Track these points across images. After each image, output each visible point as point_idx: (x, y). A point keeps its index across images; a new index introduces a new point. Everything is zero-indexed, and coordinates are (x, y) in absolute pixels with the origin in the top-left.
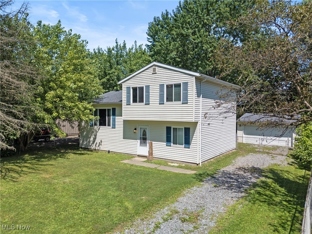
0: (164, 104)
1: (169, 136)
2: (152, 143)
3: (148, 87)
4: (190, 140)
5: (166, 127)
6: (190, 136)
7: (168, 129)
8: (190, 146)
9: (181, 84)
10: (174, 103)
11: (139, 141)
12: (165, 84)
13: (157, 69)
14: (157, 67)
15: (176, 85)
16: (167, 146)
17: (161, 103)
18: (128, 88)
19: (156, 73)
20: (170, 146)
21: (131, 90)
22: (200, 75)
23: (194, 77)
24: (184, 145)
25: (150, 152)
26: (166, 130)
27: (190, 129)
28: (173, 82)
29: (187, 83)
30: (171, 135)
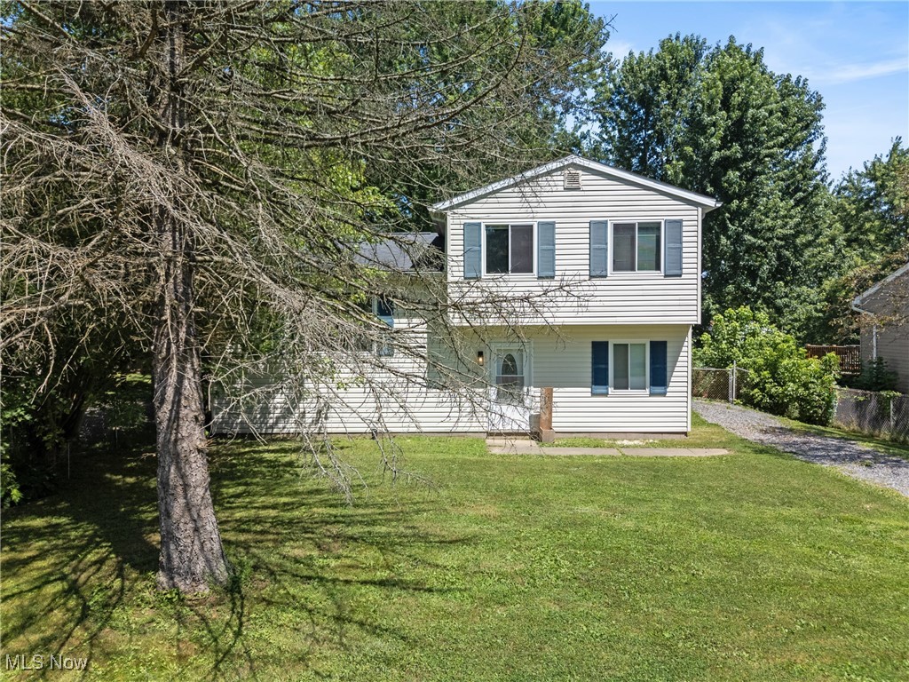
0: (606, 276)
1: (603, 366)
3: (548, 228)
4: (668, 374)
5: (593, 343)
6: (668, 364)
7: (599, 349)
8: (668, 390)
9: (660, 223)
10: (638, 274)
12: (609, 223)
13: (581, 177)
14: (583, 170)
15: (643, 226)
16: (593, 394)
17: (598, 274)
18: (471, 229)
19: (578, 189)
20: (606, 395)
21: (484, 233)
22: (719, 205)
23: (700, 209)
24: (648, 390)
25: (544, 417)
26: (590, 350)
27: (668, 345)
28: (636, 218)
29: (680, 222)
30: (607, 364)
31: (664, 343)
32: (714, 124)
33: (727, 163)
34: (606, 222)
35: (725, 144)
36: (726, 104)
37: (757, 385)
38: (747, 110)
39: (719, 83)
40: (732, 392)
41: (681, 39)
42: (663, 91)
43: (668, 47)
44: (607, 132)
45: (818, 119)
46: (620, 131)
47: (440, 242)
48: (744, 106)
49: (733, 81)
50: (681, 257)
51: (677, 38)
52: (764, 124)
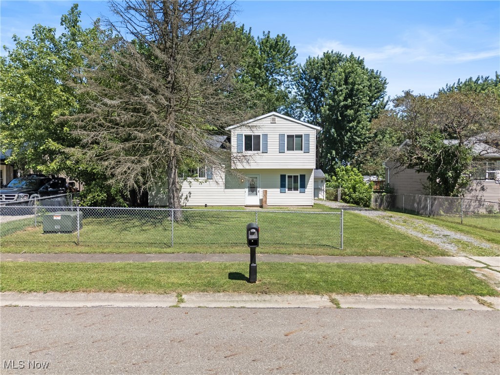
0: (284, 152)
2: (266, 191)
3: (266, 136)
5: (281, 175)
7: (283, 177)
8: (306, 191)
9: (302, 135)
10: (295, 152)
11: (247, 190)
12: (286, 134)
13: (276, 119)
14: (276, 117)
15: (297, 136)
16: (281, 192)
17: (281, 151)
18: (239, 136)
19: (275, 123)
20: (285, 192)
21: (244, 137)
23: (315, 130)
24: (299, 191)
25: (264, 200)
26: (280, 177)
27: (306, 176)
28: (294, 133)
29: (309, 135)
30: (285, 182)
31: (304, 175)
32: (341, 91)
33: (346, 107)
34: (284, 134)
35: (345, 99)
36: (346, 83)
37: (348, 195)
38: (354, 86)
39: (343, 74)
40: (339, 198)
41: (334, 53)
42: (323, 74)
43: (327, 56)
44: (300, 91)
45: (384, 88)
46: (305, 90)
47: (229, 139)
48: (353, 84)
49: (349, 73)
50: (309, 146)
51: (332, 52)
52: (361, 92)
